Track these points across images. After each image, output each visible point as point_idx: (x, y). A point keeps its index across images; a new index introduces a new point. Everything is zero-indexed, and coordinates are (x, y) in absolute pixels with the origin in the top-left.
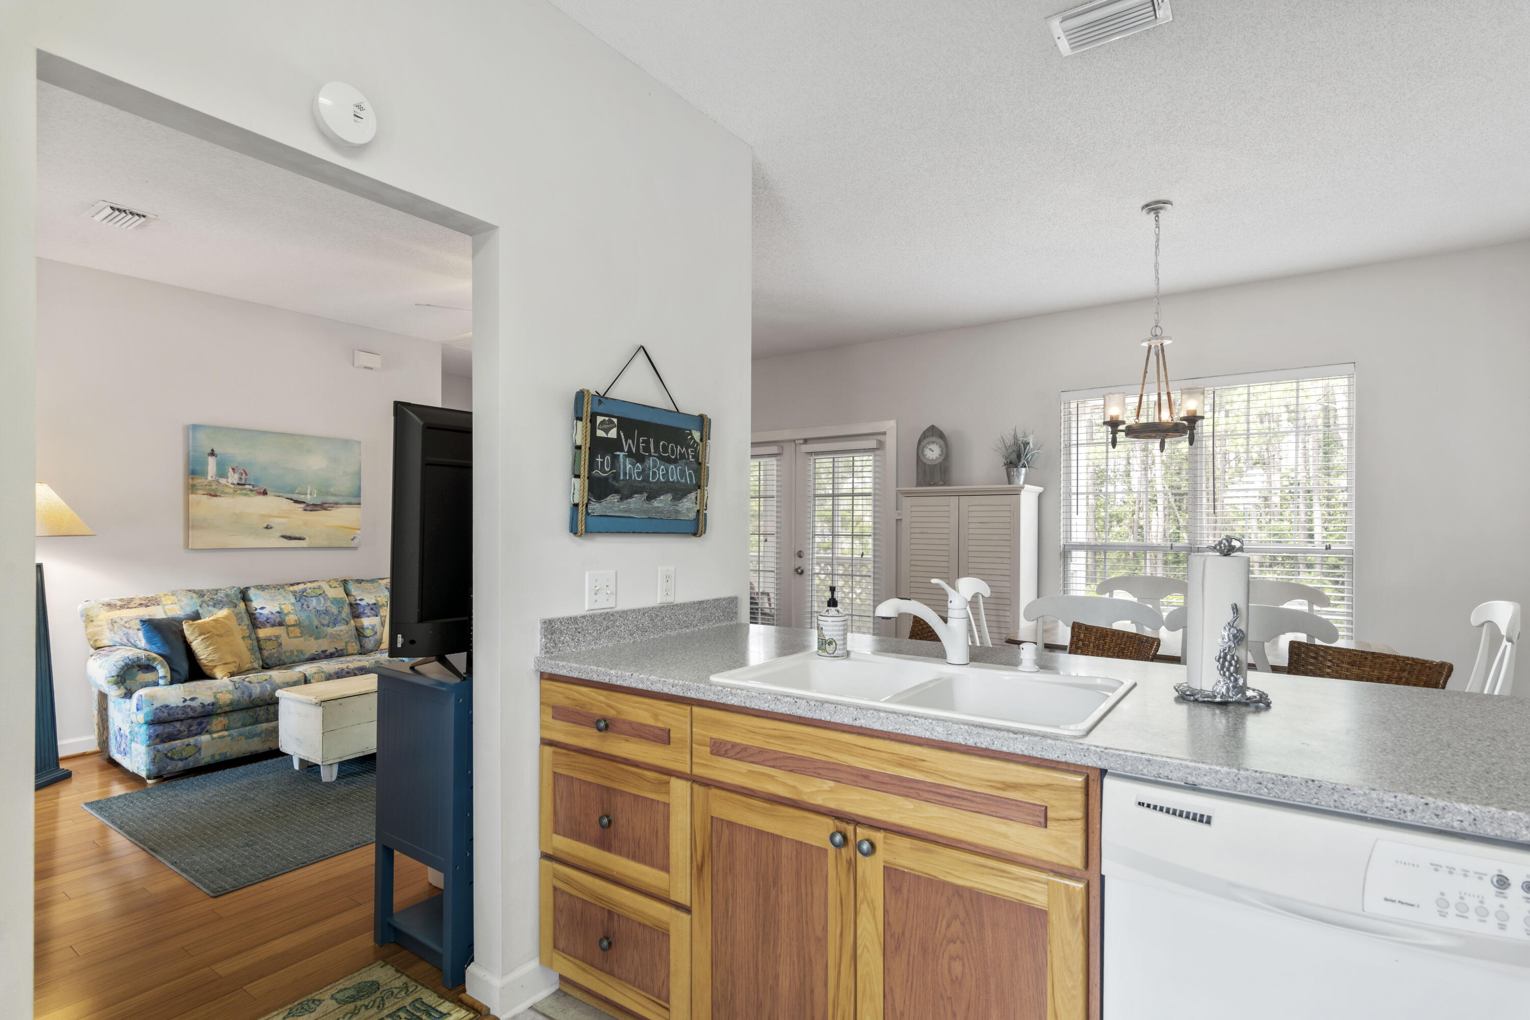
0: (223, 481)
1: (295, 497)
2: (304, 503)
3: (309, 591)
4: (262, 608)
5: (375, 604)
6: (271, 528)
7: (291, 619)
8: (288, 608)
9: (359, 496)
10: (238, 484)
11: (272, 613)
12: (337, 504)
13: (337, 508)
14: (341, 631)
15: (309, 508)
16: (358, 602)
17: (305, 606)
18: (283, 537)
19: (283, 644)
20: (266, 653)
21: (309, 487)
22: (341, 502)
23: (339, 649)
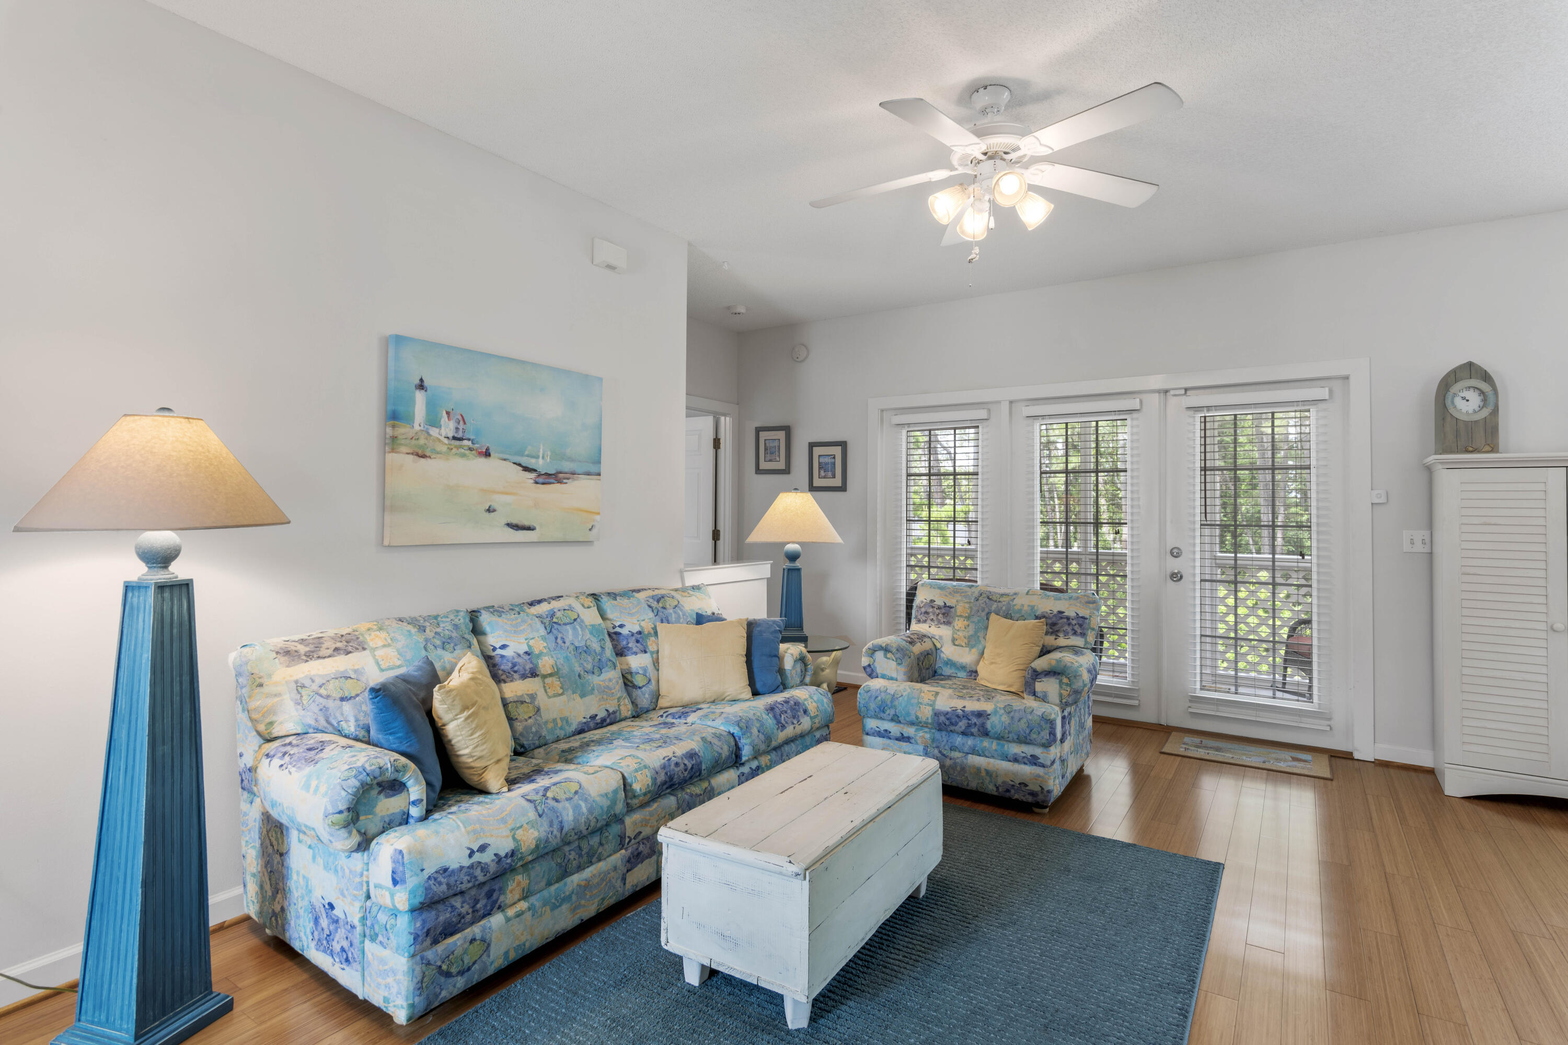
0: (434, 432)
1: (525, 461)
2: (535, 470)
3: (559, 614)
4: (503, 647)
5: (640, 633)
6: (494, 511)
7: (546, 664)
8: (539, 646)
9: (599, 462)
10: (454, 438)
11: (519, 655)
12: (573, 474)
13: (574, 479)
14: (610, 680)
15: (541, 480)
16: (618, 629)
17: (559, 641)
18: (509, 525)
19: (542, 707)
20: (519, 727)
21: (542, 446)
22: (578, 471)
23: (611, 711)
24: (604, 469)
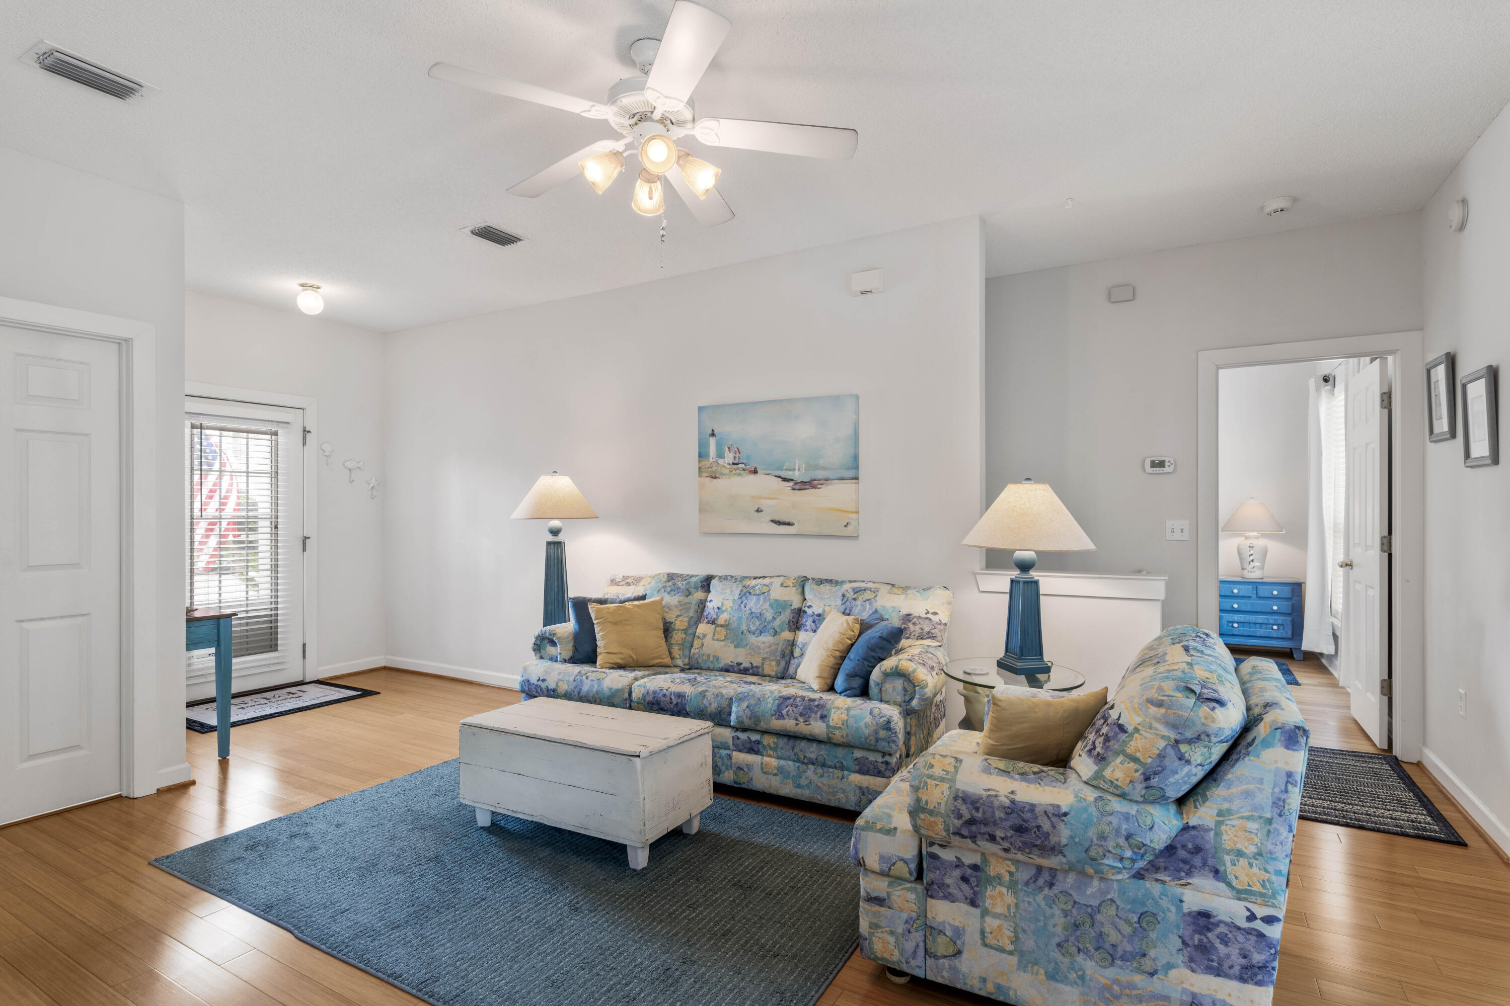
0: (721, 461)
1: (784, 474)
2: (792, 480)
3: (757, 588)
4: (712, 601)
5: (819, 615)
6: (762, 511)
7: (724, 618)
8: (728, 604)
9: (857, 468)
10: (733, 464)
11: (715, 608)
12: (827, 480)
13: (827, 484)
14: (766, 642)
15: (797, 487)
16: (806, 609)
17: (742, 606)
18: (772, 521)
19: (706, 645)
20: (692, 652)
21: (797, 461)
22: (831, 477)
23: (754, 665)
24: (861, 475)
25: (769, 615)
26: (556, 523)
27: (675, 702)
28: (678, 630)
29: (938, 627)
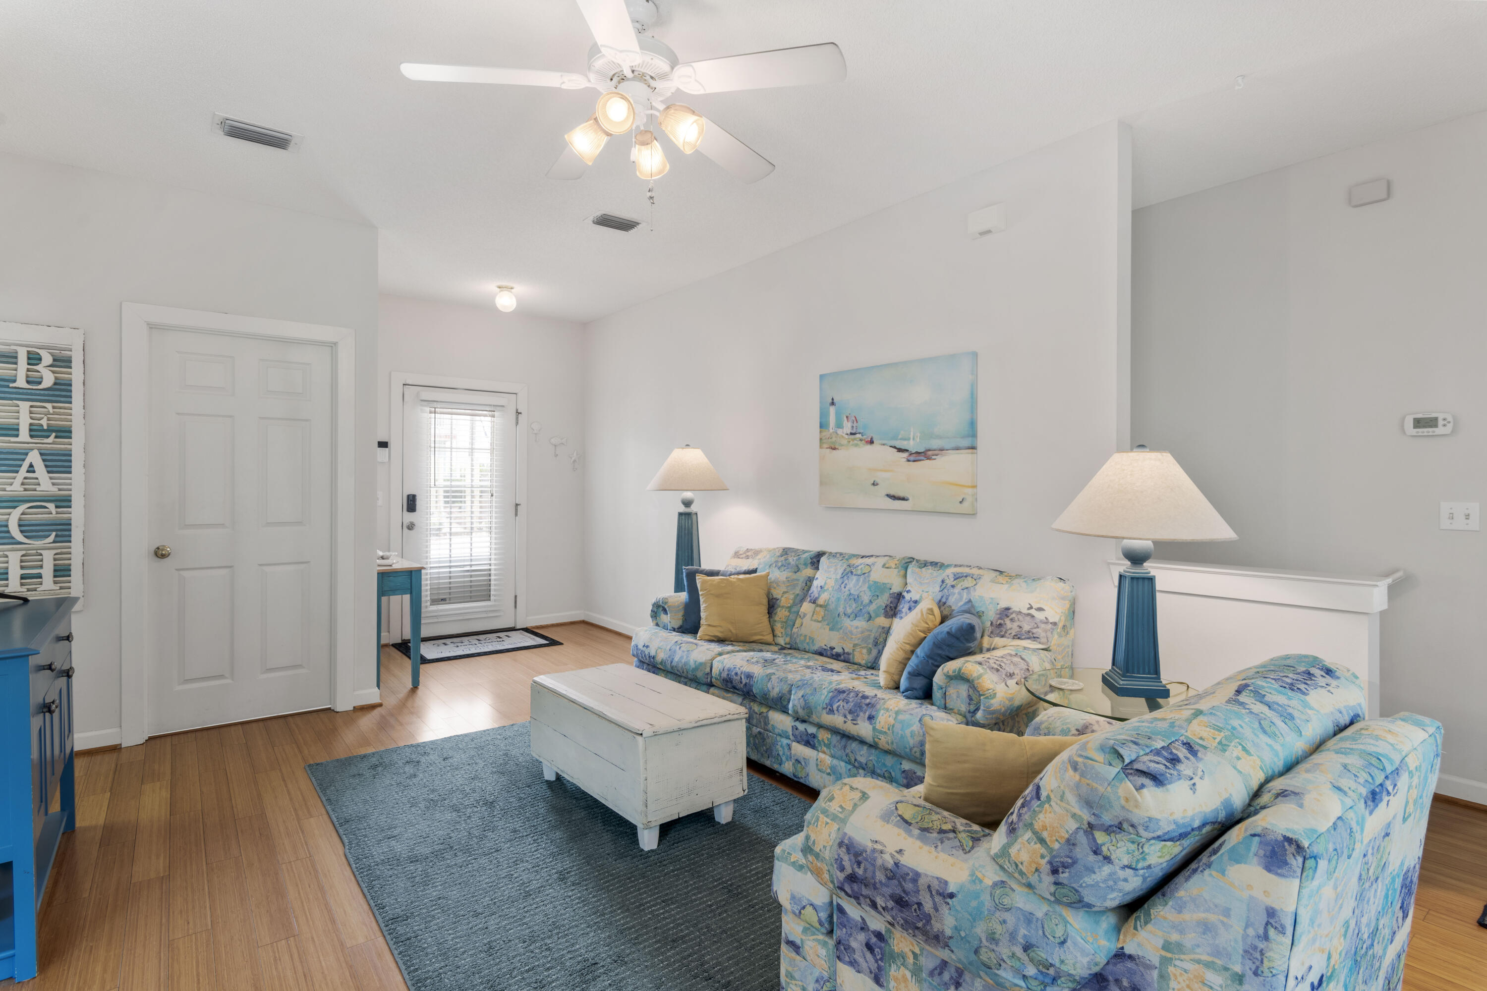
0: (840, 431)
1: (899, 444)
2: (907, 451)
3: (861, 567)
4: (816, 579)
5: (916, 602)
6: (877, 484)
8: (830, 584)
9: (975, 436)
10: (851, 434)
11: (817, 587)
12: (942, 450)
13: (942, 455)
15: (912, 458)
17: (843, 586)
18: (888, 495)
21: (913, 429)
22: (947, 447)
23: (846, 651)
24: (981, 443)
25: (866, 599)
26: (688, 495)
27: (744, 681)
28: (783, 607)
29: (1043, 626)
